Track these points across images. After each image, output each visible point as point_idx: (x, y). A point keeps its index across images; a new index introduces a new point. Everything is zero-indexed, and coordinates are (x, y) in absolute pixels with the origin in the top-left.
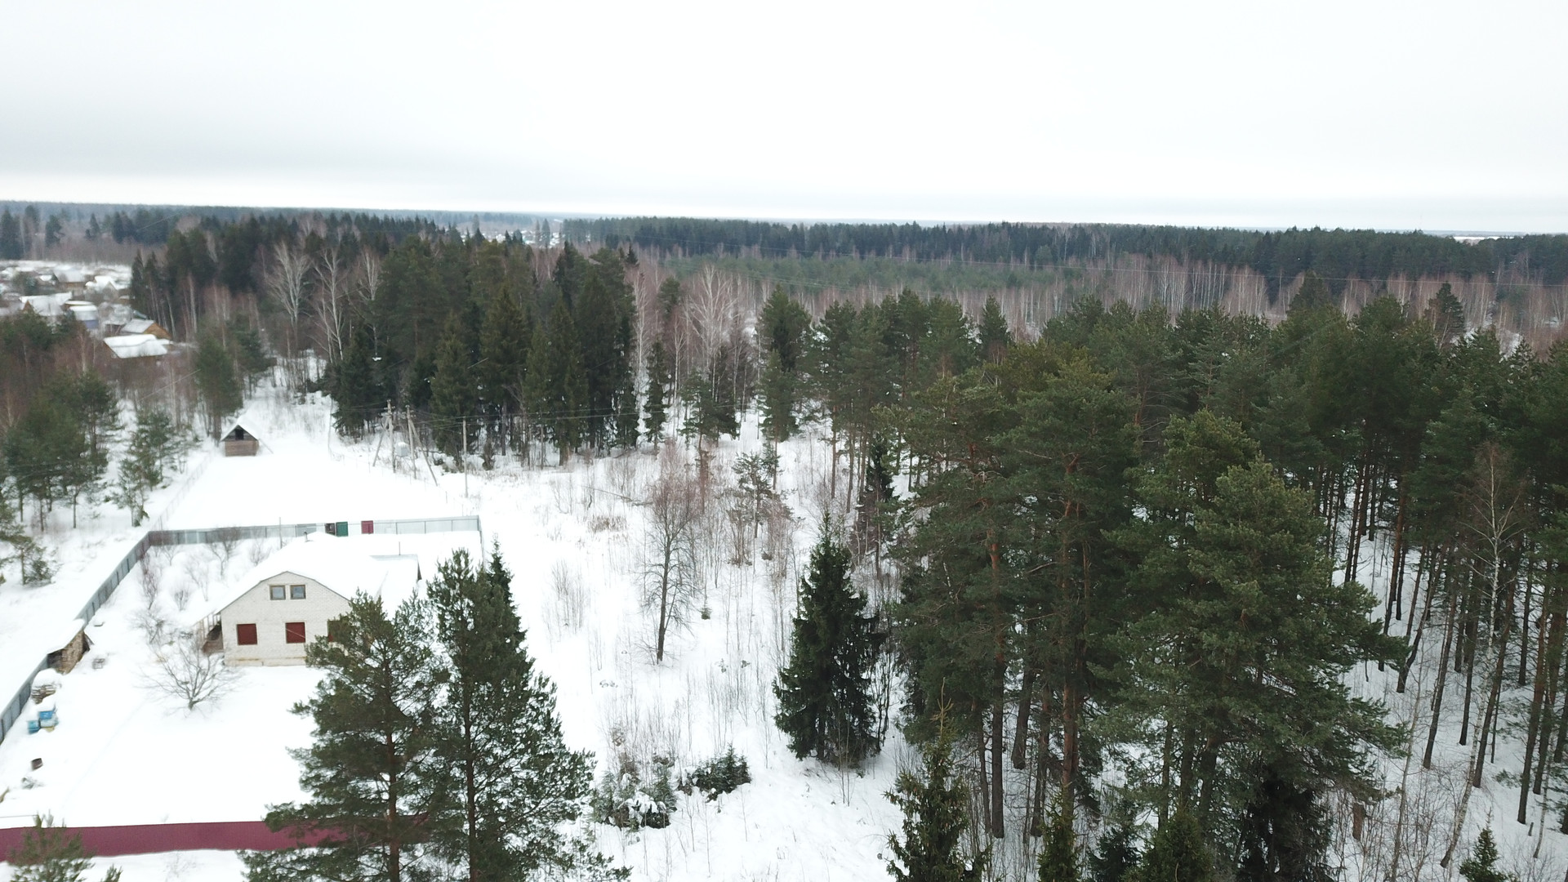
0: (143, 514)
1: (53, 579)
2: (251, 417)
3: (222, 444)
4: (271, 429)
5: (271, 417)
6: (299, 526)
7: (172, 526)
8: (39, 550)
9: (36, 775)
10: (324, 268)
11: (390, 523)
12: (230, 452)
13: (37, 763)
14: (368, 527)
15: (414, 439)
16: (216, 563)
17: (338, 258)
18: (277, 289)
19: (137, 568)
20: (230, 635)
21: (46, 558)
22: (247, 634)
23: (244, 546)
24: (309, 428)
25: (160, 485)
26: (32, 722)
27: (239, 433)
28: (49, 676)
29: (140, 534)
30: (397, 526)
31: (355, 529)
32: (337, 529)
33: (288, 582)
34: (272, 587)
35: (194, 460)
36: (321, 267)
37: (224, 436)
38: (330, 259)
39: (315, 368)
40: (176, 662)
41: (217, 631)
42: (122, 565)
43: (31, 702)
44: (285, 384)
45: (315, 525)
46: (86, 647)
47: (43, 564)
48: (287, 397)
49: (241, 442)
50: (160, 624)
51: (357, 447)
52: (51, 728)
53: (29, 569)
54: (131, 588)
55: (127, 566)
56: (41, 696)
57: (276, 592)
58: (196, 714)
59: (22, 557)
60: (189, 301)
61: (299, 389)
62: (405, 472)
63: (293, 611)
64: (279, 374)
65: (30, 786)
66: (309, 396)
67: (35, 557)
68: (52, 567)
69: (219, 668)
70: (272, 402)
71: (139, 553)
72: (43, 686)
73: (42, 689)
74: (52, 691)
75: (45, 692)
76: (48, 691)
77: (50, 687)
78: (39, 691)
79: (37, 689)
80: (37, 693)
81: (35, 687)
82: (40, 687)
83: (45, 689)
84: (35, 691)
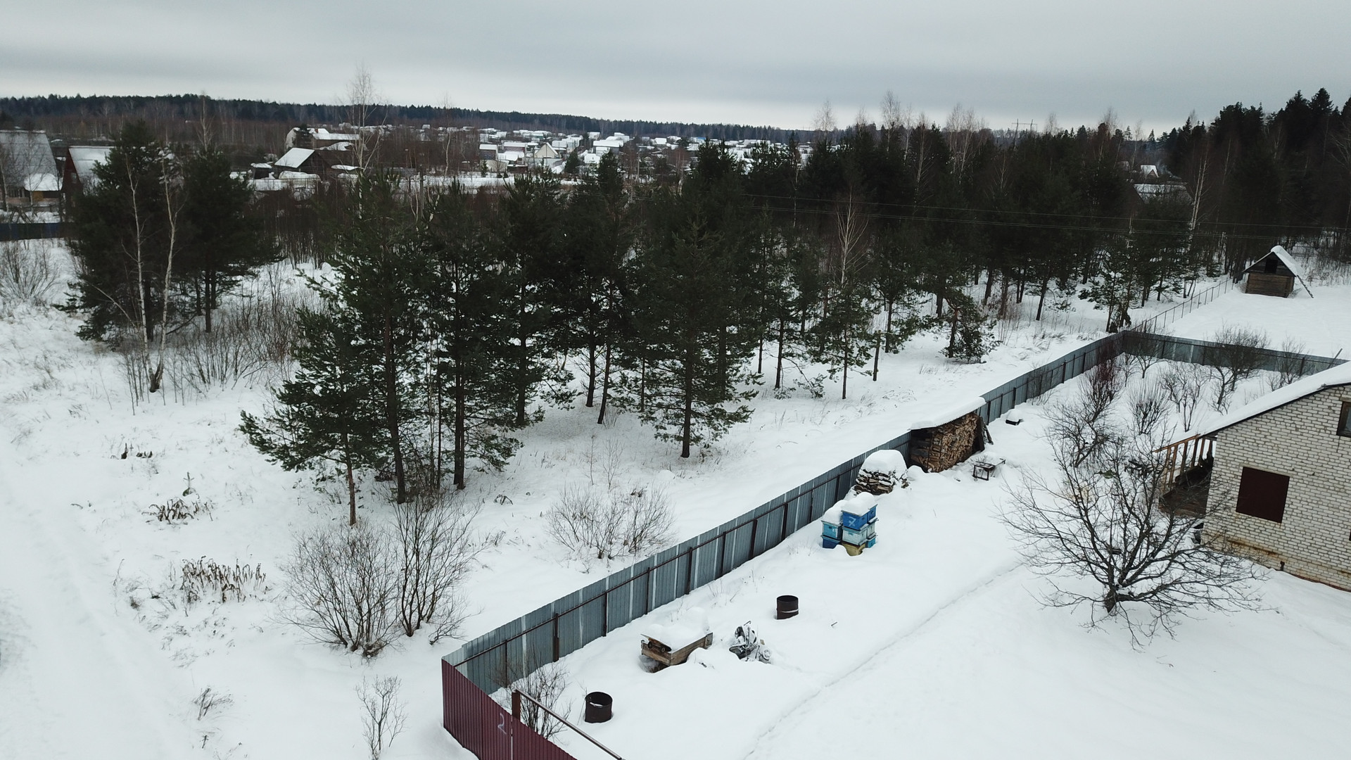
3: (1243, 278)
8: (976, 320)
9: (768, 630)
12: (1250, 289)
13: (786, 607)
16: (1214, 383)
19: (1094, 368)
20: (1224, 488)
21: (982, 329)
22: (1263, 494)
26: (833, 528)
27: (1274, 264)
28: (893, 462)
35: (1205, 287)
37: (1248, 268)
40: (1105, 507)
43: (849, 492)
46: (978, 446)
47: (978, 335)
49: (1269, 277)
52: (854, 549)
53: (959, 337)
56: (869, 487)
59: (954, 321)
65: (743, 653)
67: (970, 324)
68: (986, 342)
71: (1102, 352)
72: (875, 473)
73: (872, 478)
74: (887, 486)
75: (877, 485)
76: (881, 484)
77: (885, 478)
78: (867, 480)
79: (866, 475)
80: (864, 481)
81: (864, 470)
82: (870, 473)
83: (876, 479)
84: (862, 479)
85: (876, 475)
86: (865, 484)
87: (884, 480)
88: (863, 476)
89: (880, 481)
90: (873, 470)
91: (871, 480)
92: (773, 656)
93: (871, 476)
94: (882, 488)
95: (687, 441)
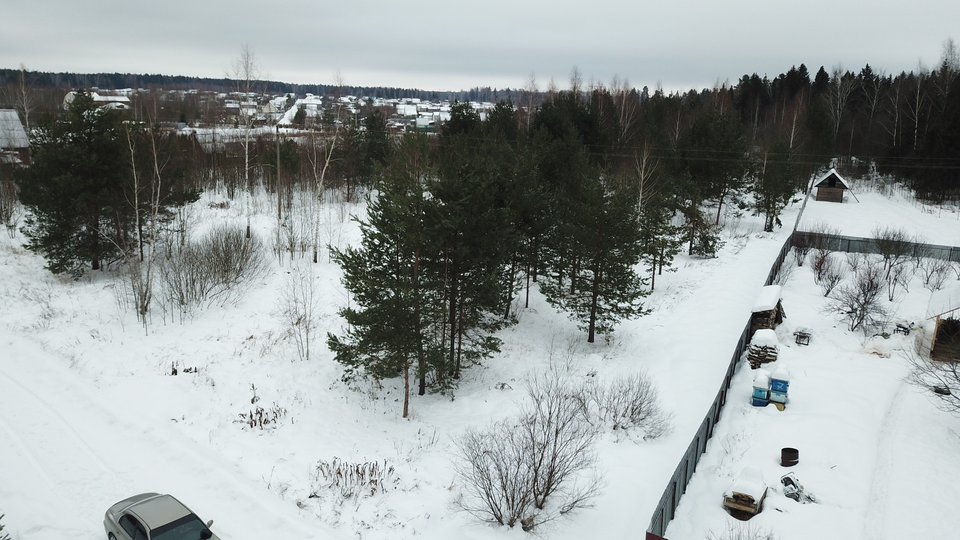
0: (777, 221)
1: (716, 254)
3: (815, 195)
12: (821, 199)
13: (789, 457)
26: (758, 390)
27: (832, 181)
37: (814, 184)
42: (782, 251)
46: (778, 318)
47: (711, 238)
49: (832, 189)
53: (697, 241)
55: (783, 254)
59: (692, 229)
65: (796, 497)
67: (703, 231)
68: (717, 242)
71: (788, 248)
72: (764, 347)
73: (762, 351)
74: (774, 356)
75: (766, 356)
76: (769, 355)
77: (772, 351)
78: (758, 352)
79: (757, 349)
80: (756, 354)
81: (756, 346)
82: (760, 347)
83: (765, 352)
84: (754, 352)
85: (765, 349)
86: (757, 356)
87: (771, 352)
88: (755, 350)
89: (768, 353)
90: (763, 345)
91: (762, 353)
92: (816, 496)
93: (761, 350)
94: (770, 358)
95: (592, 329)
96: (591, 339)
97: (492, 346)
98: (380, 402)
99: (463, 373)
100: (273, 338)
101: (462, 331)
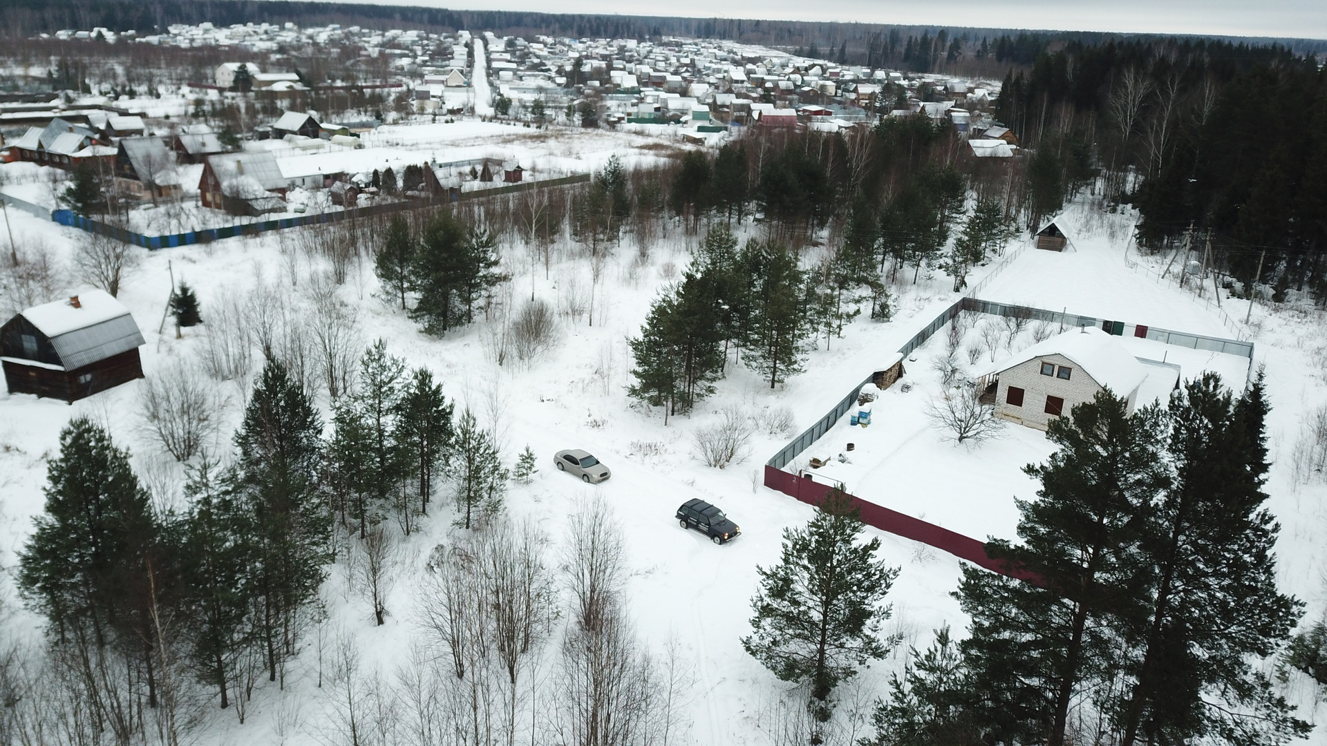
0: (963, 283)
1: (891, 319)
2: (1066, 220)
3: (1036, 238)
4: (1080, 230)
5: (1083, 220)
6: (1082, 318)
7: (981, 296)
8: (886, 295)
9: (848, 454)
10: (1164, 92)
11: (1163, 331)
12: (1040, 246)
13: (850, 447)
14: (1141, 332)
15: (1208, 259)
16: (1007, 333)
17: (1180, 83)
18: (1117, 108)
19: (949, 324)
20: (1002, 393)
21: (890, 302)
22: (1016, 396)
23: (1032, 325)
24: (1112, 235)
25: (980, 263)
26: (854, 417)
27: (1053, 230)
28: (871, 388)
29: (957, 298)
30: (1169, 337)
31: (1129, 331)
32: (1113, 328)
33: (1058, 362)
34: (1043, 363)
35: (1012, 246)
36: (1162, 91)
37: (1039, 231)
38: (1172, 84)
39: (1131, 182)
40: (958, 403)
41: (993, 387)
42: (938, 318)
43: (857, 403)
44: (1102, 193)
45: (1095, 319)
46: (900, 375)
47: (887, 306)
48: (1100, 205)
49: (1051, 238)
50: (954, 371)
51: (1151, 258)
52: (865, 425)
53: (877, 308)
54: (940, 338)
55: (941, 320)
56: (865, 400)
57: (1046, 367)
58: (962, 446)
59: (875, 298)
60: (1041, 112)
61: (1114, 199)
62: (1190, 289)
63: (1056, 387)
64: (1100, 184)
65: (843, 461)
66: (1121, 206)
67: (883, 300)
68: (892, 310)
69: (988, 416)
70: (1087, 207)
71: (953, 313)
72: (865, 394)
74: (870, 399)
76: (868, 398)
77: (869, 396)
78: (863, 397)
81: (861, 393)
82: (863, 394)
83: (866, 396)
86: (862, 399)
88: (861, 396)
94: (868, 400)
95: (773, 382)
96: (773, 386)
97: (711, 390)
98: (652, 418)
99: (695, 405)
100: (586, 382)
101: (694, 382)
